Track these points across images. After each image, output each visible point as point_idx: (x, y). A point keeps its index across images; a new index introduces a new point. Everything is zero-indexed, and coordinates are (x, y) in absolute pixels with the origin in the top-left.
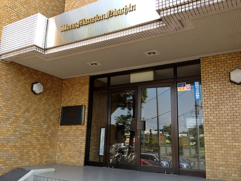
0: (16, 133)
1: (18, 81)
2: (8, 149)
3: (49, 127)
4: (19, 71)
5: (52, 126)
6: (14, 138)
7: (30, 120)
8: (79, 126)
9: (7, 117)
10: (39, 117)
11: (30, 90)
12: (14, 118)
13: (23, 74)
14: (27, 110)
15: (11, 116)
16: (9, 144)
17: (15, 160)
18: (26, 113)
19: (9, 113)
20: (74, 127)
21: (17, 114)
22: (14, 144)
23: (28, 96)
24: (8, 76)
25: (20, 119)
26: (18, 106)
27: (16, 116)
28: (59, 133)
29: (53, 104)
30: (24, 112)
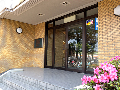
0: (10, 53)
1: (9, 27)
2: (6, 60)
3: (28, 49)
4: (8, 23)
5: (30, 49)
6: (9, 55)
7: (17, 46)
8: (41, 48)
9: (4, 45)
10: (22, 45)
11: (16, 32)
12: (8, 45)
13: (11, 24)
14: (15, 42)
15: (6, 44)
16: (6, 58)
17: (10, 65)
18: (14, 43)
19: (5, 43)
20: (39, 49)
21: (9, 44)
22: (9, 58)
23: (15, 34)
24: (3, 25)
25: (11, 46)
26: (10, 40)
27: (9, 45)
28: (34, 52)
29: (30, 38)
30: (13, 43)
